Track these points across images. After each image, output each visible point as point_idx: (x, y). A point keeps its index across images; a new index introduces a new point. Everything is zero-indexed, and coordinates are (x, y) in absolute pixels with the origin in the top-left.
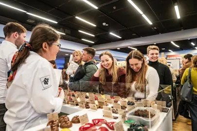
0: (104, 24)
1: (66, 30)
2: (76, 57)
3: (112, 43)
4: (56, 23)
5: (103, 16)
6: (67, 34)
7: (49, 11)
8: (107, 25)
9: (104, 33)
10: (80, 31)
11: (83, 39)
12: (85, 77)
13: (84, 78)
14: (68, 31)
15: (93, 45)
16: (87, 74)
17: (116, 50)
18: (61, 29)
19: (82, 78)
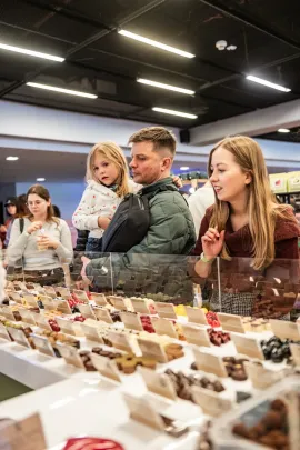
0: (221, 45)
1: (98, 82)
2: (102, 169)
3: (259, 111)
4: (61, 60)
5: (218, 16)
6: (101, 96)
7: (37, 25)
8: (232, 48)
9: (227, 79)
10: (141, 81)
11: (156, 109)
12: (150, 237)
13: (145, 241)
14: (109, 87)
15: (194, 124)
16: (157, 228)
17: (273, 136)
18: (85, 82)
19: (138, 243)
